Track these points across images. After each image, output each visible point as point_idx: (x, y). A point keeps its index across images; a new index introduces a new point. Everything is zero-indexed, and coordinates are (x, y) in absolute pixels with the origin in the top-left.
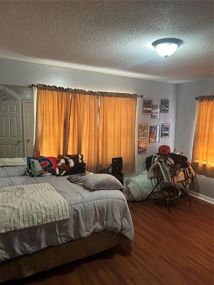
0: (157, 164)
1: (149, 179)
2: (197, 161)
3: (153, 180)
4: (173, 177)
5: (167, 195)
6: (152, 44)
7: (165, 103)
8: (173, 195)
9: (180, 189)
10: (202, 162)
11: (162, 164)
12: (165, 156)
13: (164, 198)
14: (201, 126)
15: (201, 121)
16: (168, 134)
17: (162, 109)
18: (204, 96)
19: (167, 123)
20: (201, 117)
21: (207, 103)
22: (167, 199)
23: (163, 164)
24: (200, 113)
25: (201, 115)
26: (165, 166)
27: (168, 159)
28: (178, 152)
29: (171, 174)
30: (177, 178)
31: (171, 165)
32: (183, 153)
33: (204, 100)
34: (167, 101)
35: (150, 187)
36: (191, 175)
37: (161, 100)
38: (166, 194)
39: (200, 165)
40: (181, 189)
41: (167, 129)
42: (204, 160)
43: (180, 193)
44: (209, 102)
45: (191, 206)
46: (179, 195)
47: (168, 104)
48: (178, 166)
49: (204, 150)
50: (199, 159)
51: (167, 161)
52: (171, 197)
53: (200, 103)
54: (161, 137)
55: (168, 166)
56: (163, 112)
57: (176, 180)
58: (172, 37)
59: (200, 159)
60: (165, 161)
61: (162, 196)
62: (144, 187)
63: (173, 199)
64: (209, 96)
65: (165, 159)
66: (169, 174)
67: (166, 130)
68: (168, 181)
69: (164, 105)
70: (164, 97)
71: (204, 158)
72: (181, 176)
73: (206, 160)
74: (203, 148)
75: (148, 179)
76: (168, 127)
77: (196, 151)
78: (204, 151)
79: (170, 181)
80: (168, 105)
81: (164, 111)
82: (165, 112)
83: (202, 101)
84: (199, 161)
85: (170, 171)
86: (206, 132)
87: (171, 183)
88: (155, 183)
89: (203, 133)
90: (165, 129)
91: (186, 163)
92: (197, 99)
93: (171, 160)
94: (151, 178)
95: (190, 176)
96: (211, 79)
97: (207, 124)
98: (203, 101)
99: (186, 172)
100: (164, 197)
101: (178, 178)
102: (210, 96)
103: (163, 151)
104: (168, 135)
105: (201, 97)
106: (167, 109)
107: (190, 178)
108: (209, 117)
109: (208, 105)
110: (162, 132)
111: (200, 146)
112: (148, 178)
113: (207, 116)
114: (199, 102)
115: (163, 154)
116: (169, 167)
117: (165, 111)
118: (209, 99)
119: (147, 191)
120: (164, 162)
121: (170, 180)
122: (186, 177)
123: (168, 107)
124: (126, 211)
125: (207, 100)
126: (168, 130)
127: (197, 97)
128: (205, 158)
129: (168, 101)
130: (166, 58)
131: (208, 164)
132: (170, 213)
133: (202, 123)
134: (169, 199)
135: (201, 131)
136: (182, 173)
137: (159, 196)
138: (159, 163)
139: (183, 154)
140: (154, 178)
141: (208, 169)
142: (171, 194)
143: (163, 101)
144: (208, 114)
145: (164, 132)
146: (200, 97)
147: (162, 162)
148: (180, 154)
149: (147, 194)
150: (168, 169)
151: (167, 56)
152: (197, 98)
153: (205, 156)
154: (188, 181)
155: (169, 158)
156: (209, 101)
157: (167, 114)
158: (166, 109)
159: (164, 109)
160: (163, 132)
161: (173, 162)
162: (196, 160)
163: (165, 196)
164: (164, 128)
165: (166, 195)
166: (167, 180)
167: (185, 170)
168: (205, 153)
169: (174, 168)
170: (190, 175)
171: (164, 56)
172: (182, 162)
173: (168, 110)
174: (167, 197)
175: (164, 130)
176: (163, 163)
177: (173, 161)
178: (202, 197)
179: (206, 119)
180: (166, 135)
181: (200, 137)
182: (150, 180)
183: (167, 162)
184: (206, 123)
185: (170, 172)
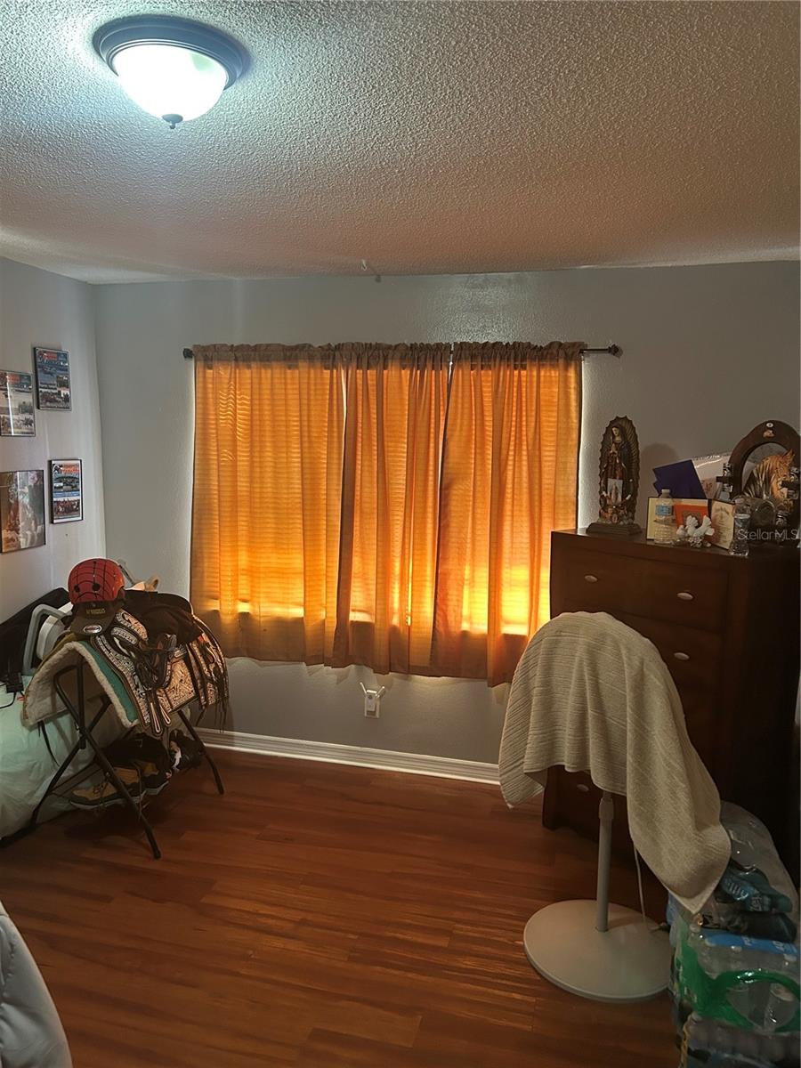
0: (74, 651)
1: (31, 729)
2: (214, 606)
3: (50, 728)
4: (151, 697)
5: (133, 781)
6: (92, 31)
7: (50, 363)
8: (157, 773)
9: (172, 737)
10: (235, 605)
11: (95, 648)
12: (102, 611)
13: (119, 801)
14: (215, 467)
15: (215, 444)
16: (78, 506)
17: (43, 390)
18: (215, 346)
19: (70, 457)
20: (214, 431)
21: (233, 375)
22: (136, 800)
23: (99, 647)
24: (209, 414)
25: (213, 422)
26: (112, 655)
27: (119, 619)
28: (140, 581)
29: (142, 684)
30: (167, 695)
31: (137, 645)
32: (157, 581)
33: (219, 360)
34: (59, 354)
35: (39, 768)
36: (212, 667)
37: (35, 349)
38: (128, 776)
39: (227, 619)
40: (176, 732)
41: (73, 483)
42: (240, 597)
43: (178, 756)
44: (237, 371)
45: (221, 791)
46: (177, 762)
47: (66, 369)
48: (167, 643)
49: (237, 560)
50: (223, 598)
51: (116, 630)
52: (149, 782)
53: (204, 373)
54: (52, 522)
55: (125, 651)
56: (48, 404)
57: (166, 704)
58: (219, 18)
59: (227, 595)
60: (107, 633)
61: (111, 790)
62: (9, 774)
63: (159, 790)
64: (237, 347)
65: (108, 620)
66: (136, 689)
67: (69, 487)
68: (136, 722)
69: (51, 374)
70: (45, 340)
71: (241, 591)
72: (180, 683)
73: (247, 597)
74: (235, 550)
75: (26, 732)
76: (73, 475)
77: (206, 565)
78: (239, 563)
79: (145, 718)
80: (67, 375)
81: (50, 402)
82: (55, 405)
83: (210, 363)
84: (220, 604)
85: (138, 671)
86: (239, 489)
87: (151, 724)
88: (62, 741)
89: (227, 494)
90: (62, 484)
91: (190, 623)
92: (188, 354)
93: (133, 621)
94: (41, 725)
95: (210, 673)
96: (237, 279)
97: (239, 458)
98: (216, 364)
99: (193, 661)
100: (120, 794)
101: (172, 696)
102: (242, 345)
103: (96, 587)
104: (77, 510)
105: (205, 349)
106: (64, 392)
107: (212, 682)
108: (246, 430)
109: (235, 383)
110: (55, 499)
111: (218, 547)
112: (24, 725)
113: (235, 425)
114: (200, 370)
115: (94, 602)
116: (130, 657)
117: (57, 401)
118: (236, 360)
119: (27, 792)
120: (102, 637)
121: (144, 711)
122: (199, 682)
123: (65, 385)
124: (11, 968)
125: (229, 360)
126: (76, 486)
127: (190, 348)
128: (244, 591)
129: (65, 355)
130: (172, 128)
131: (262, 610)
132: (157, 856)
133: (218, 455)
134: (142, 795)
135: (219, 486)
136: (180, 670)
137: (96, 797)
138: (84, 648)
139: (159, 584)
140: (54, 716)
141: (265, 630)
142: (150, 770)
143: (41, 354)
144: (238, 416)
145: (61, 499)
146: (203, 347)
147: (95, 641)
148: (147, 586)
149: (29, 803)
150: (125, 666)
151: (179, 119)
152: (188, 350)
153: (244, 582)
154: (206, 699)
155: (124, 617)
156: (237, 367)
157: (64, 414)
158: (60, 392)
159: (49, 391)
160: (59, 499)
161: (142, 631)
162: (209, 604)
163: (125, 785)
164: (60, 480)
165: (129, 783)
166: (132, 716)
167: (191, 655)
168: (243, 570)
169: (151, 655)
170: (208, 668)
171: (159, 116)
172: (174, 621)
173: (67, 399)
174: (135, 790)
175: (61, 487)
176: (102, 642)
177: (141, 626)
178: (247, 744)
179: (234, 436)
180: (72, 509)
181: (217, 509)
182: (35, 732)
183: (116, 636)
184: (234, 451)
185: (136, 677)
